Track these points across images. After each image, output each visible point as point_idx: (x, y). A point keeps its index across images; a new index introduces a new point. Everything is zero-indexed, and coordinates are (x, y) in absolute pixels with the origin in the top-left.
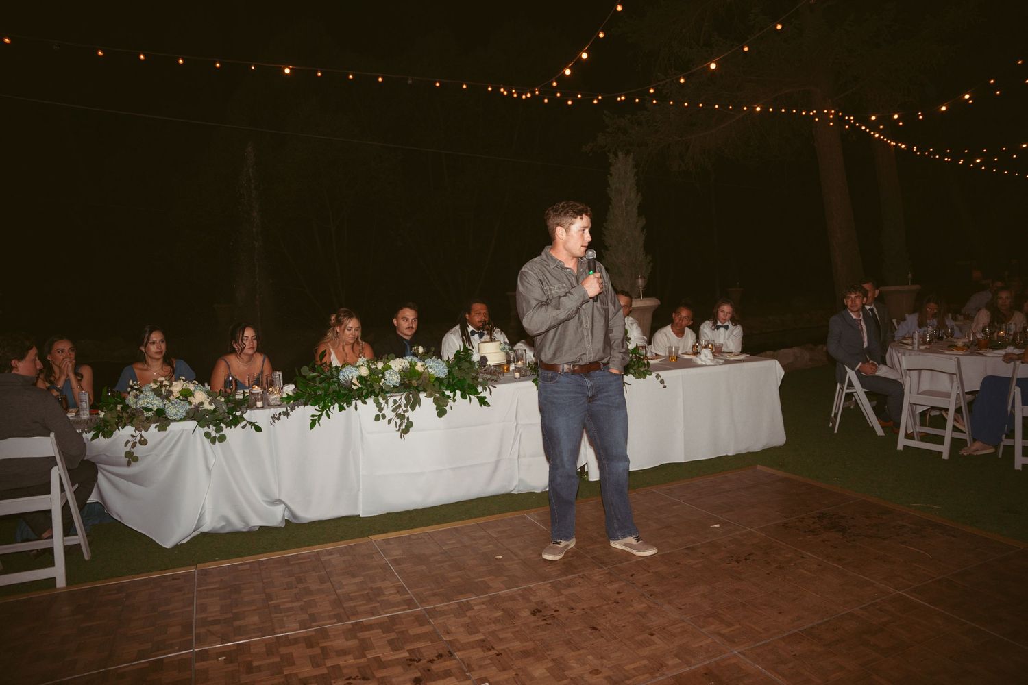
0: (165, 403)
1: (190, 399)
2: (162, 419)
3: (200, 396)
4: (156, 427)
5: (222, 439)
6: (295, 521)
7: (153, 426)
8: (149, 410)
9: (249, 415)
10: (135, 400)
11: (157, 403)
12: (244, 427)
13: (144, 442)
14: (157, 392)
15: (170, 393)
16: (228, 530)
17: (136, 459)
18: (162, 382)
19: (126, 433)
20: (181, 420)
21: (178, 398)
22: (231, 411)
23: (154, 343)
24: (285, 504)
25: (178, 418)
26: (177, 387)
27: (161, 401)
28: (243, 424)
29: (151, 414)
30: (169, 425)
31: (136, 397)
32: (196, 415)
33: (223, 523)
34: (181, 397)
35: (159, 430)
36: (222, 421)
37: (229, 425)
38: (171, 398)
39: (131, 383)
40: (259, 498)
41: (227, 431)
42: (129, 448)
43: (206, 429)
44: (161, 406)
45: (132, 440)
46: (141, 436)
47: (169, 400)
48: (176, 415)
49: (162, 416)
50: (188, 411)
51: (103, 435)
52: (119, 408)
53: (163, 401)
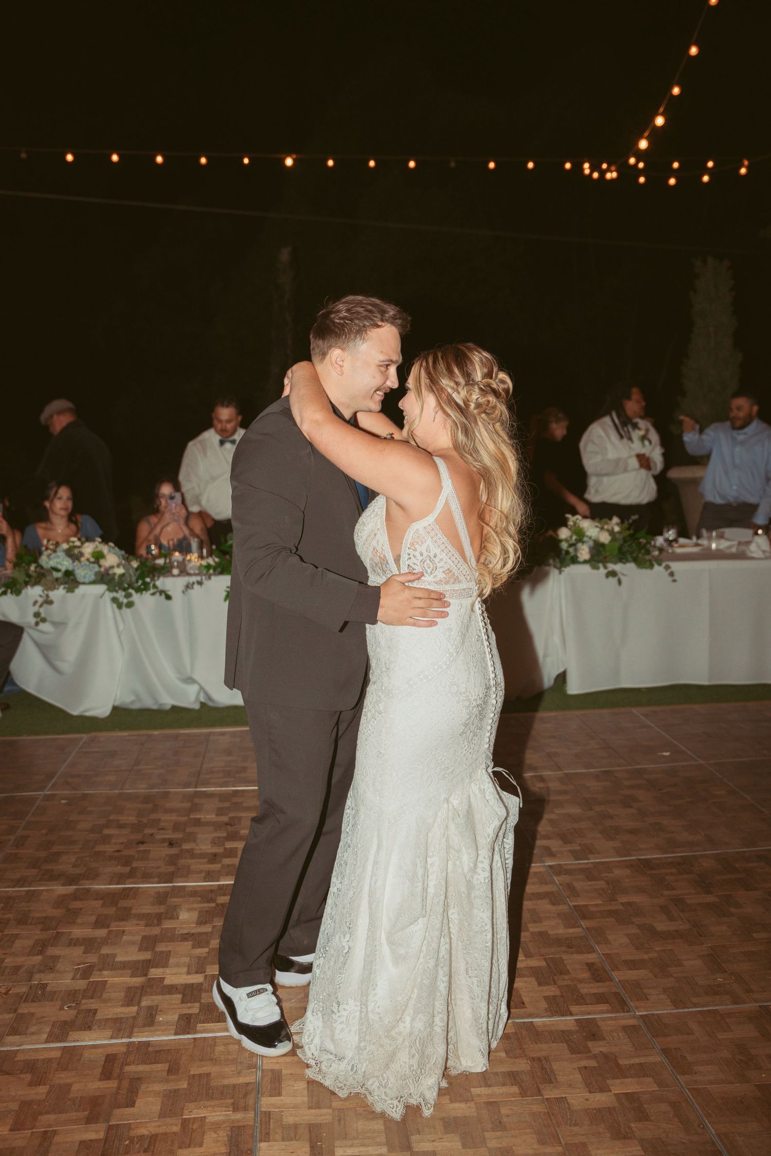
0: (75, 564)
1: (102, 562)
2: (70, 580)
3: (112, 558)
4: (64, 589)
5: (130, 605)
6: (210, 704)
7: (62, 587)
8: (58, 570)
9: (163, 582)
10: (47, 560)
11: (65, 564)
12: (153, 594)
13: (50, 602)
14: (69, 553)
15: (82, 554)
16: (136, 706)
17: (44, 619)
18: (73, 542)
19: (34, 592)
20: (90, 583)
21: (88, 560)
22: (142, 576)
23: (60, 498)
24: (199, 684)
25: (87, 580)
26: (88, 549)
27: (71, 561)
28: (152, 591)
29: (59, 575)
30: (77, 587)
31: (49, 556)
32: (104, 578)
33: (133, 698)
34: (93, 560)
35: (67, 592)
36: (130, 586)
37: (139, 590)
38: (83, 559)
40: (171, 675)
41: (136, 597)
42: (36, 608)
43: (115, 594)
44: (70, 568)
45: (40, 600)
46: (47, 596)
47: (80, 562)
48: (84, 577)
49: (72, 577)
50: (96, 574)
51: (12, 593)
52: (33, 568)
53: (74, 562)
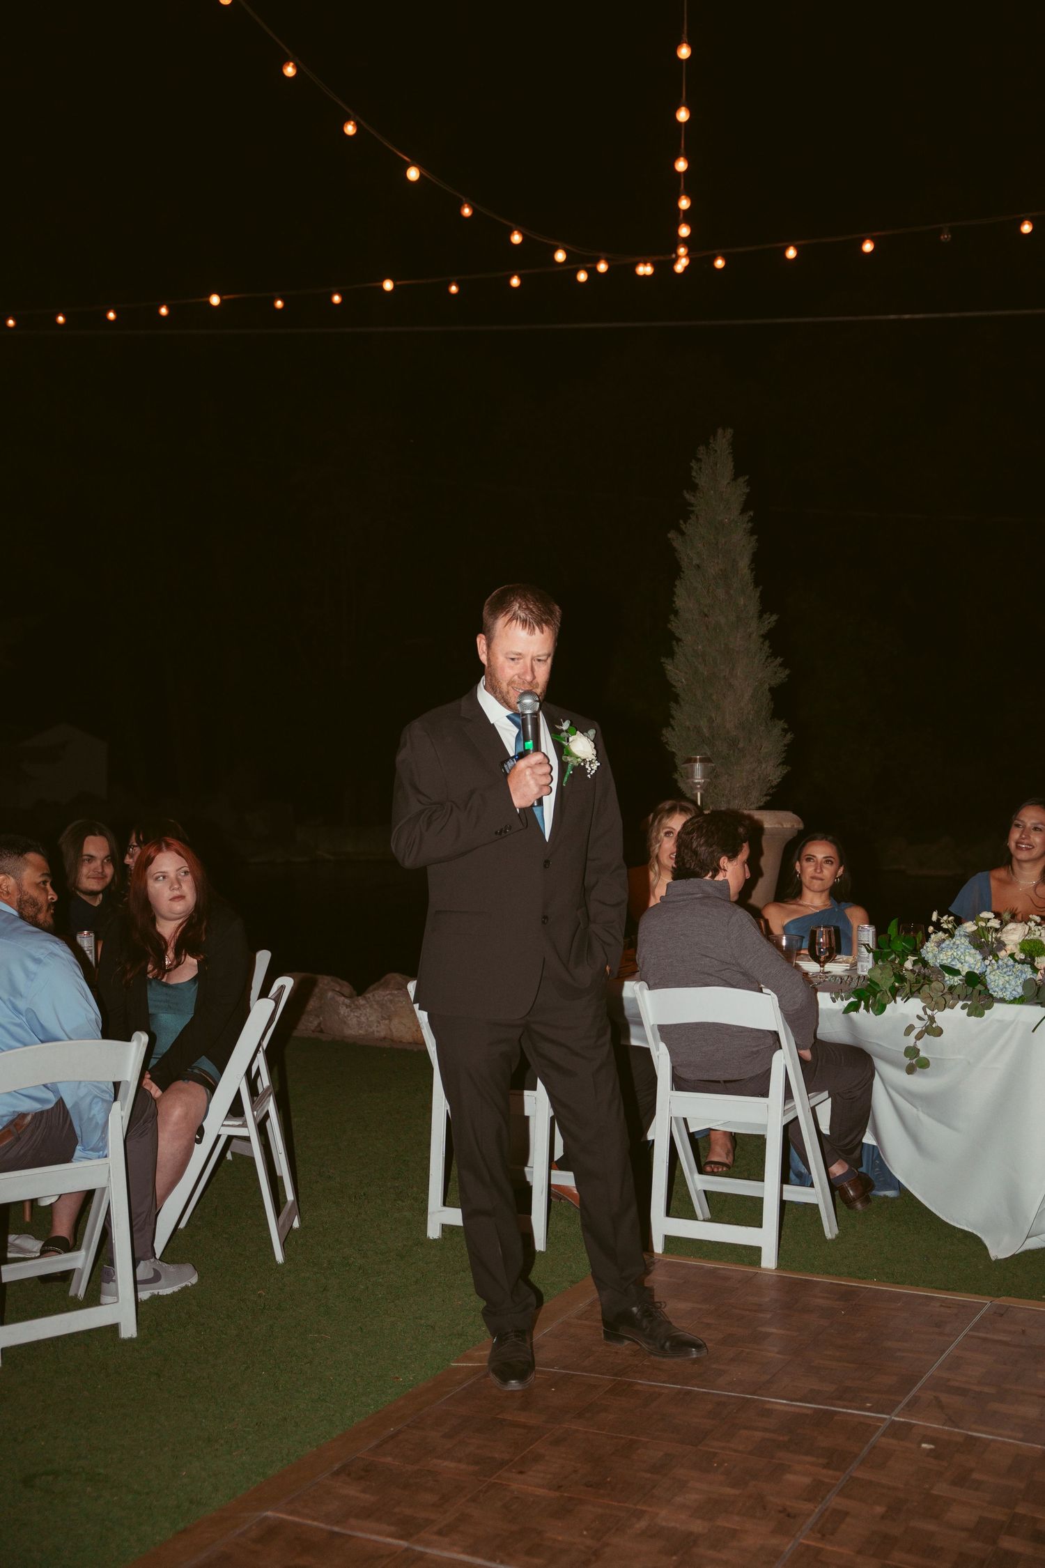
0: (987, 962)
1: (1040, 961)
2: (977, 993)
4: (963, 1008)
7: (961, 1003)
8: (954, 971)
10: (937, 951)
13: (938, 1032)
14: (979, 941)
15: (1002, 945)
17: (924, 1064)
19: (908, 1009)
20: (1014, 1001)
21: (1012, 956)
25: (1008, 996)
26: (1014, 935)
27: (979, 957)
29: (956, 980)
30: (989, 1007)
31: (939, 943)
32: (1041, 994)
34: (1022, 956)
35: (969, 1015)
38: (1002, 954)
39: (935, 917)
42: (911, 1040)
44: (979, 969)
45: (919, 1026)
46: (932, 1019)
47: (996, 957)
48: (1004, 989)
49: (979, 987)
50: (1026, 984)
51: (867, 1008)
52: (908, 965)
53: (984, 959)
